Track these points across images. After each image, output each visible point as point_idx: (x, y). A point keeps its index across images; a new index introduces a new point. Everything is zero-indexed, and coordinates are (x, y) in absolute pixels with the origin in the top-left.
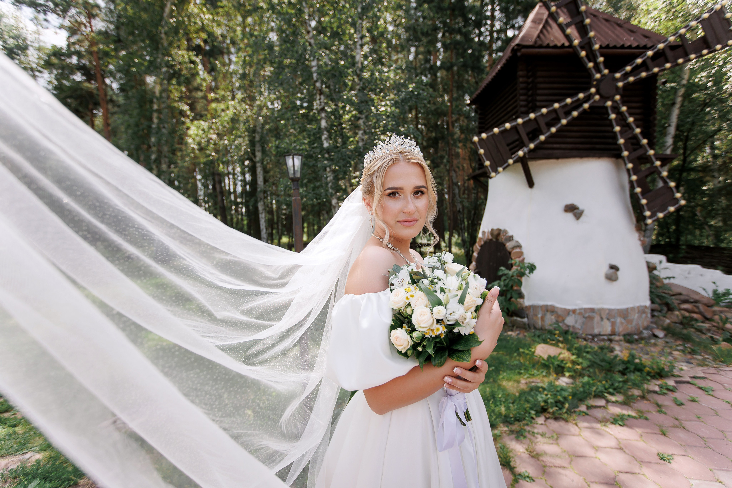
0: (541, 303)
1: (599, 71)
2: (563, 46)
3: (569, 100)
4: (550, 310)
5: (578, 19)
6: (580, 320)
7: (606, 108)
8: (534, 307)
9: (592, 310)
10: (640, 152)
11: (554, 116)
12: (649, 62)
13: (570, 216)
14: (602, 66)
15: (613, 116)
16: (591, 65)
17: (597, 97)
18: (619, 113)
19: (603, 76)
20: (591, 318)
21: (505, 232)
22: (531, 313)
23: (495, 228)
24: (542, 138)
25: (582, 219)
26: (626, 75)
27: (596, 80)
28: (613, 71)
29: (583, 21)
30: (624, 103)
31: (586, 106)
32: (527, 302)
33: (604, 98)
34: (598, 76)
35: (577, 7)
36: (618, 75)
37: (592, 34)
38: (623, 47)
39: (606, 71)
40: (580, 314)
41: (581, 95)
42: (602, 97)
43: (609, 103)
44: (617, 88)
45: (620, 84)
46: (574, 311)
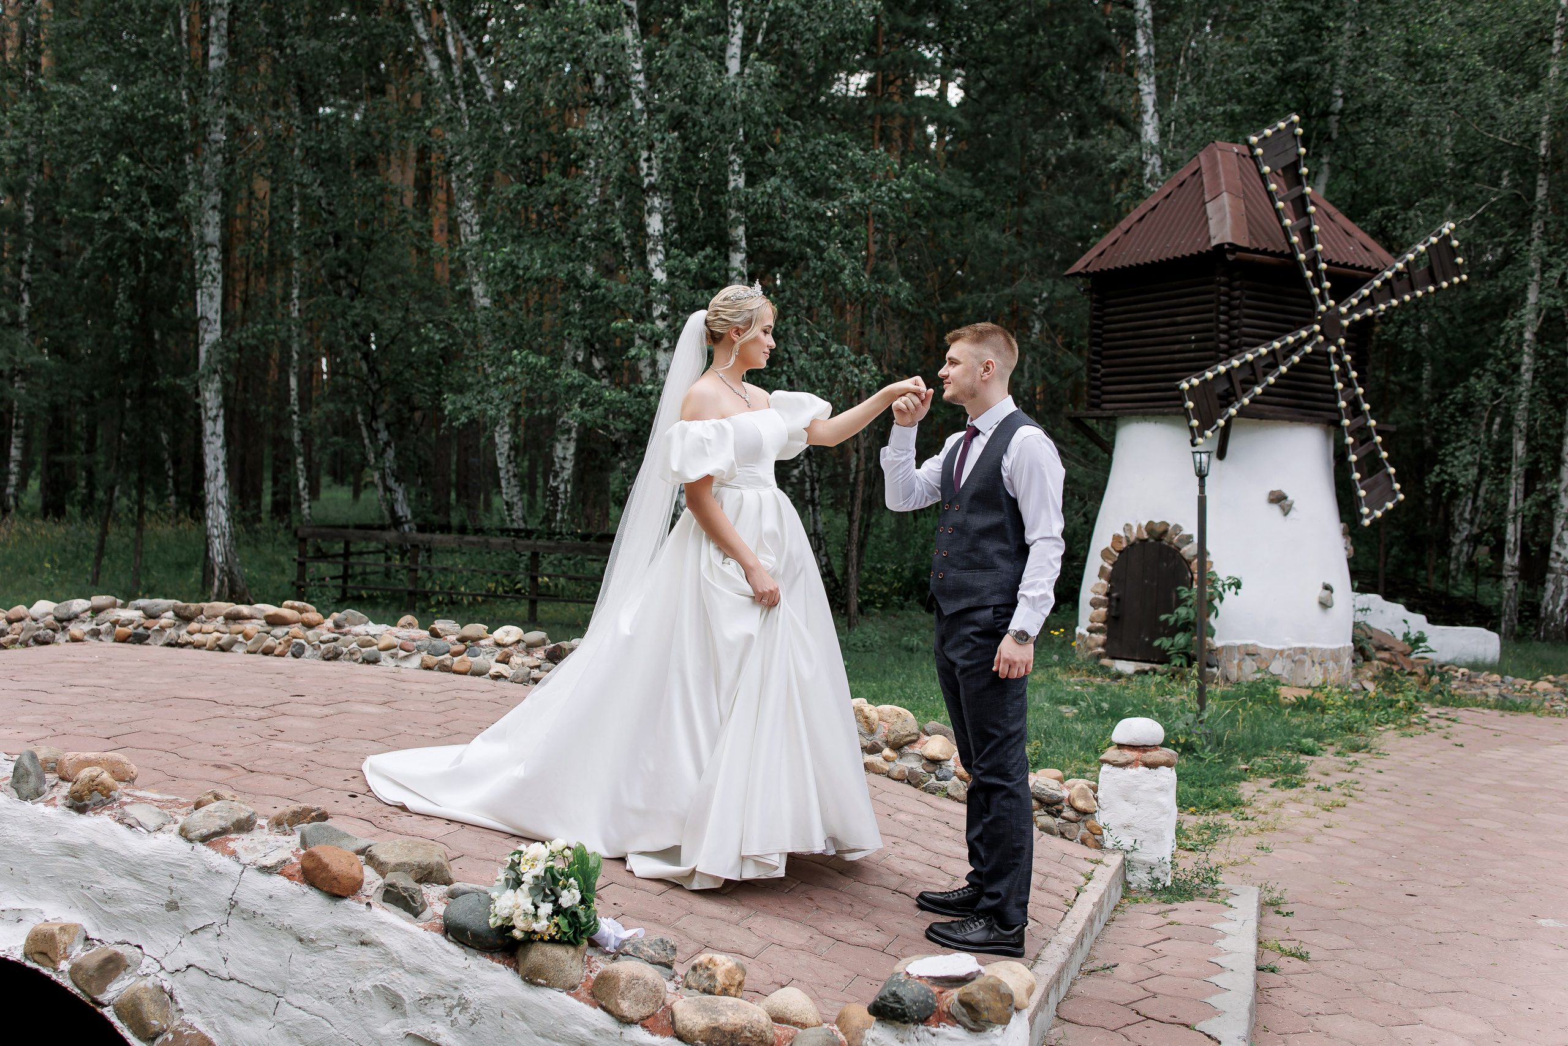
0: (1239, 642)
1: (1323, 302)
2: (1282, 254)
3: (1290, 339)
4: (1251, 653)
5: (1303, 221)
6: (1290, 665)
7: (1328, 354)
8: (1229, 649)
9: (1303, 650)
10: (1359, 420)
11: (1271, 360)
12: (1375, 295)
13: (1276, 509)
14: (1327, 295)
15: (1336, 367)
16: (1316, 291)
17: (1321, 338)
18: (1343, 364)
19: (1329, 308)
20: (1301, 662)
21: (1177, 528)
22: (1223, 658)
23: (1157, 521)
24: (1258, 390)
25: (1292, 514)
26: (1352, 309)
27: (1320, 313)
28: (1338, 303)
29: (1309, 227)
30: (1348, 349)
31: (1308, 349)
32: (1218, 642)
33: (1329, 341)
34: (1323, 308)
35: (1305, 207)
36: (1344, 310)
37: (1319, 247)
38: (1345, 265)
39: (1332, 303)
40: (1289, 656)
41: (1304, 333)
42: (1326, 339)
43: (1333, 349)
44: (1342, 327)
45: (1346, 323)
46: (1281, 652)
